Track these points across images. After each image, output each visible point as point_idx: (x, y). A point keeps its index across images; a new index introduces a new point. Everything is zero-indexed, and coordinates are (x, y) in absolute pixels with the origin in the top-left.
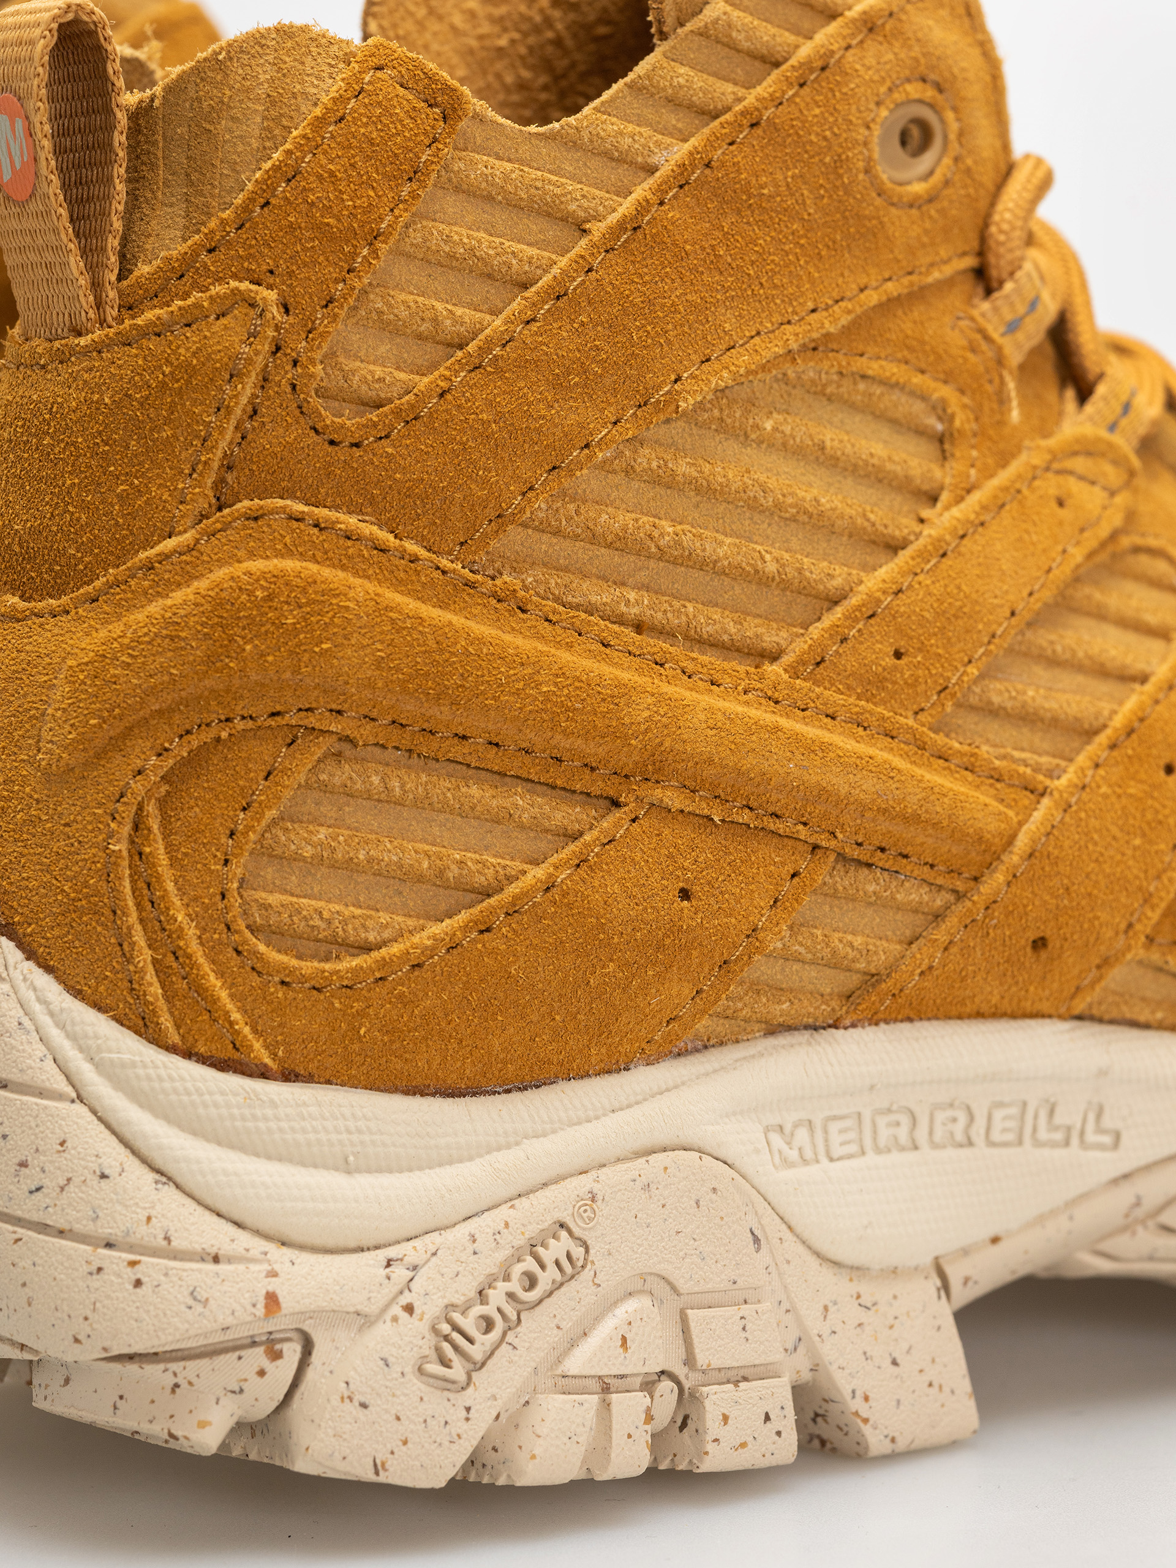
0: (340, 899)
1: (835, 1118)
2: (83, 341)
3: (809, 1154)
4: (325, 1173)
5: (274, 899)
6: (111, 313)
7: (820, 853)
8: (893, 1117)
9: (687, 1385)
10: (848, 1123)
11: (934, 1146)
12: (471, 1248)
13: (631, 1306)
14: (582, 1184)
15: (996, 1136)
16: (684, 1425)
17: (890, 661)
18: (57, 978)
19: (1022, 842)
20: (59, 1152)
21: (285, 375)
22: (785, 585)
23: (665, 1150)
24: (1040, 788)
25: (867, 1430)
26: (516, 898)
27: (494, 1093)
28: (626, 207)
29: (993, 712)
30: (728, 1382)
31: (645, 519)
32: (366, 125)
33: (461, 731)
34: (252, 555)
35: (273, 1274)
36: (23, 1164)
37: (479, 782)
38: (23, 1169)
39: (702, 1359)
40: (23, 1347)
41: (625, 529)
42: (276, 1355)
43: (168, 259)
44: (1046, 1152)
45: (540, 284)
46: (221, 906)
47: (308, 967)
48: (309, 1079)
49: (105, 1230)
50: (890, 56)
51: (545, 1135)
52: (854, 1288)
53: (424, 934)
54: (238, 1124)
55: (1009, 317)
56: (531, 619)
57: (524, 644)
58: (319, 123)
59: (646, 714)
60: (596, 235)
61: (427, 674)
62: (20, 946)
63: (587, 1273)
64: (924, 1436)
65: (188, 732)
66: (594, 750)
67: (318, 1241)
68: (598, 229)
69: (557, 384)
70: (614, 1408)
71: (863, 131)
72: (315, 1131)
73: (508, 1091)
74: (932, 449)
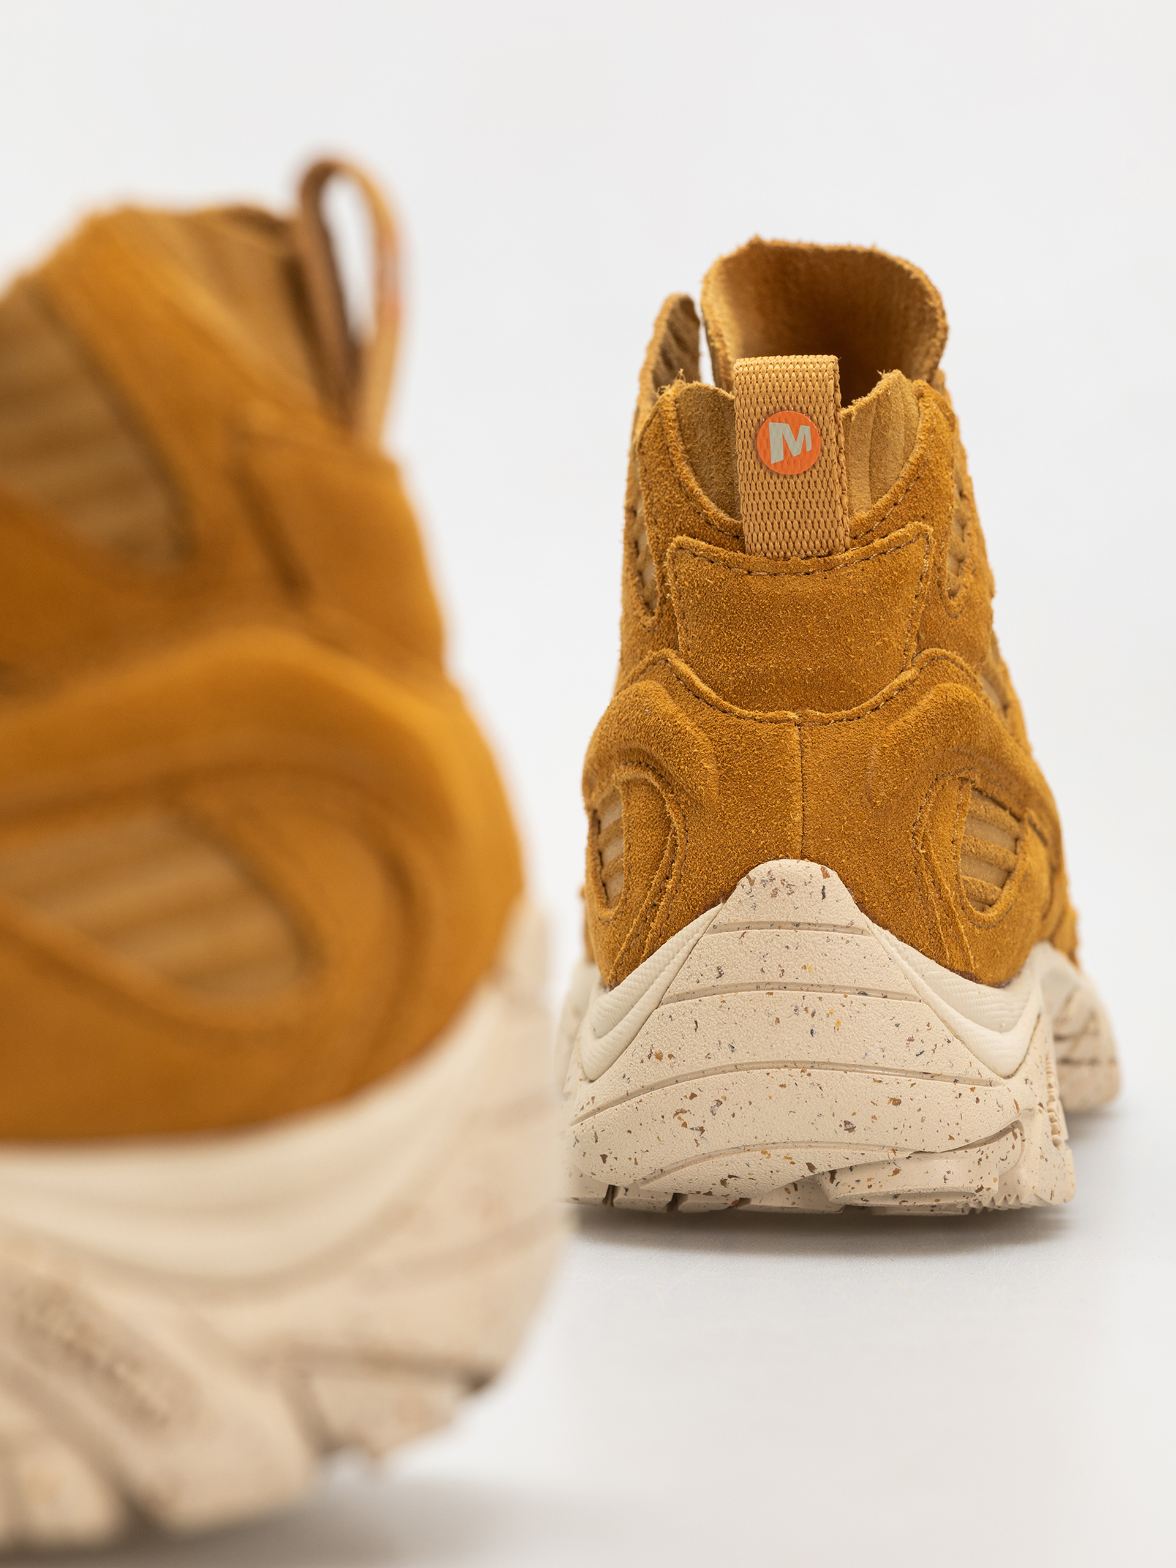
2: (839, 558)
5: (968, 878)
18: (891, 931)
20: (928, 1030)
21: (936, 577)
34: (940, 680)
36: (911, 1040)
37: (999, 809)
38: (911, 1042)
42: (1016, 1135)
46: (956, 883)
49: (956, 1072)
58: (926, 433)
62: (871, 917)
67: (1004, 1072)
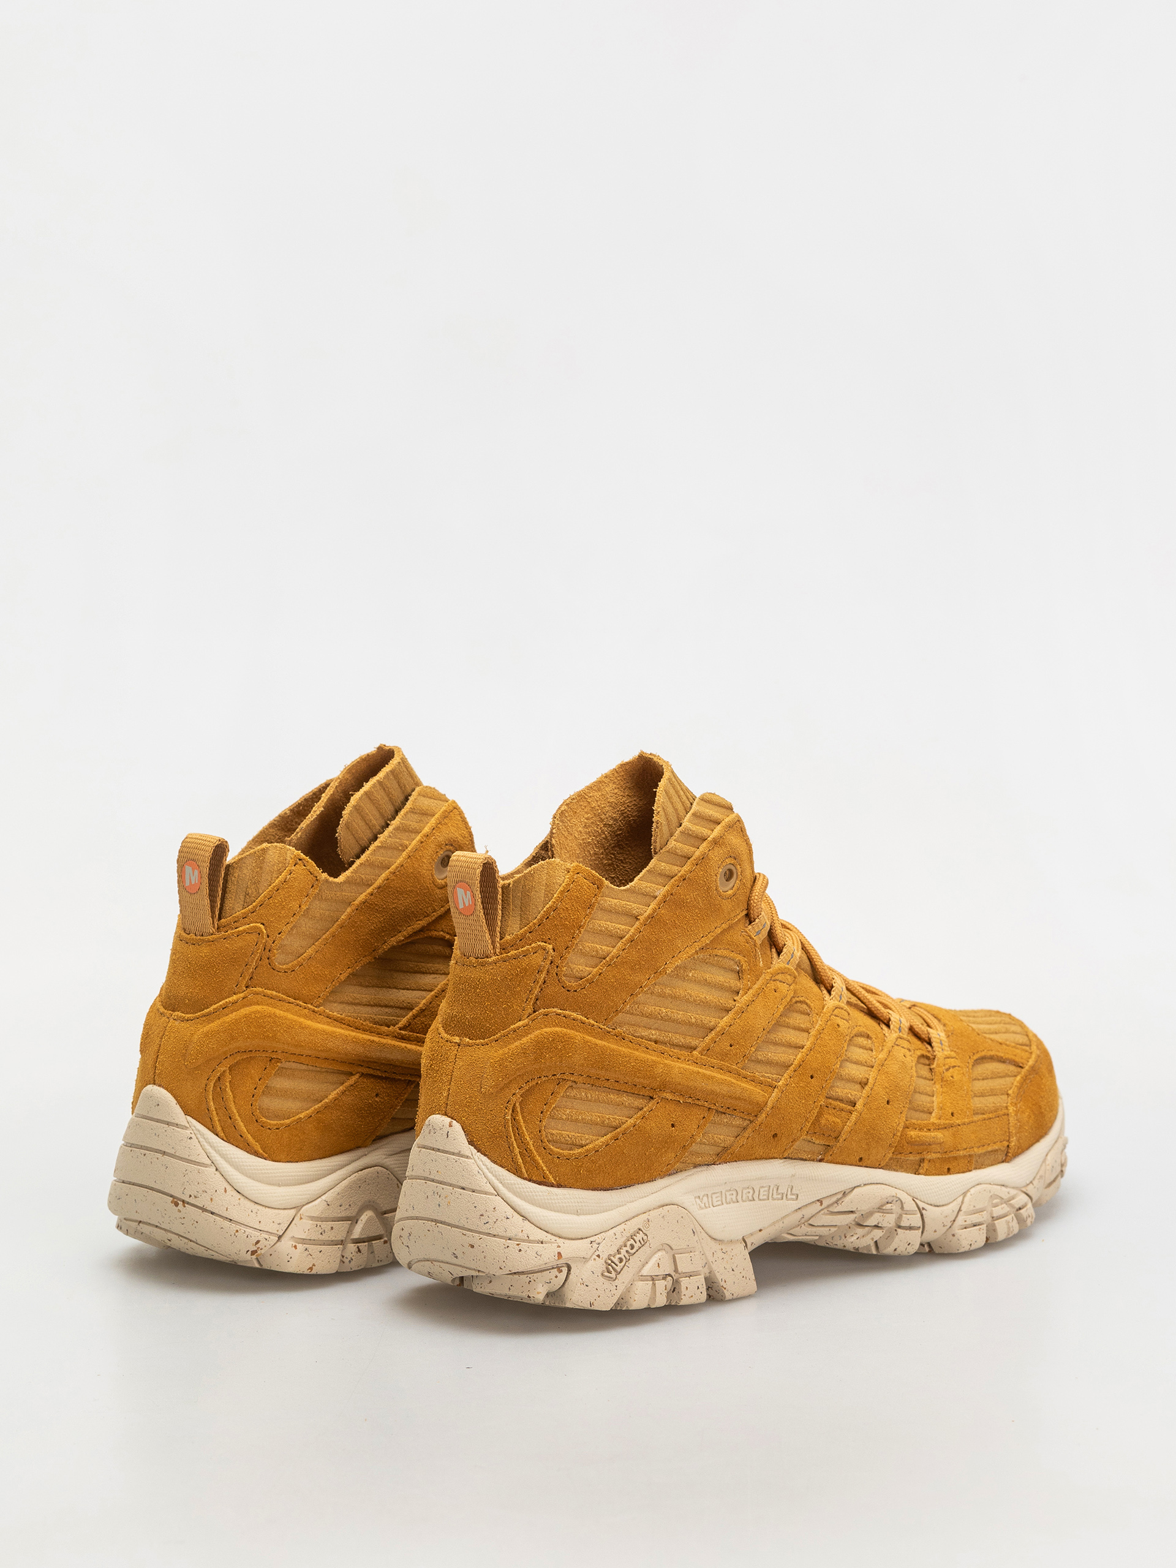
0: (573, 1131)
1: (714, 1193)
2: (490, 960)
3: (707, 1205)
4: (571, 1215)
5: (554, 1132)
6: (498, 951)
7: (711, 1110)
8: (731, 1192)
9: (675, 1278)
10: (718, 1195)
11: (743, 1201)
12: (615, 1237)
13: (660, 1254)
14: (645, 1216)
15: (761, 1197)
16: (674, 1290)
17: (729, 1048)
18: (488, 1158)
19: (770, 1104)
20: (493, 1211)
21: (554, 971)
22: (697, 1026)
23: (667, 1205)
24: (774, 1086)
25: (725, 1291)
26: (626, 1129)
27: (617, 1189)
28: (649, 911)
29: (759, 1062)
30: (686, 1277)
31: (657, 1008)
32: (576, 892)
33: (607, 1078)
34: (546, 1026)
35: (559, 1247)
36: (482, 1215)
37: (613, 1093)
39: (680, 1270)
40: (479, 1271)
41: (652, 1011)
42: (561, 1271)
43: (517, 935)
44: (776, 1201)
45: (626, 937)
46: (539, 1134)
47: (566, 1152)
48: (565, 1187)
49: (509, 1234)
50: (722, 851)
51: (633, 1202)
52: (720, 1247)
53: (599, 1141)
54: (546, 1201)
55: (757, 930)
56: (626, 1042)
57: (624, 1050)
58: (562, 892)
59: (661, 1070)
60: (641, 921)
61: (599, 1061)
62: (475, 1148)
63: (648, 1244)
64: (742, 1293)
65: (528, 1081)
66: (646, 1082)
67: (570, 1236)
68: (642, 918)
69: (632, 969)
70: (656, 1285)
71: (715, 877)
72: (568, 1203)
73: (621, 1188)
74: (736, 975)
